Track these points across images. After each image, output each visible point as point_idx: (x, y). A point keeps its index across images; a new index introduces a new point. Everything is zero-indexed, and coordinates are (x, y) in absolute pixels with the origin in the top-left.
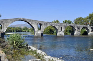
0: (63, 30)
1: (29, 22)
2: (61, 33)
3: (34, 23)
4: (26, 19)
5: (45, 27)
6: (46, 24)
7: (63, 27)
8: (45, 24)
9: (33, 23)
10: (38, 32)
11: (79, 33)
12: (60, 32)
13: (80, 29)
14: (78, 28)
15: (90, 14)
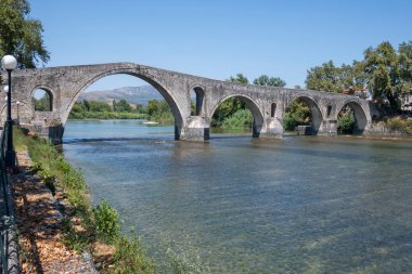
0: (279, 113)
1: (156, 80)
2: (272, 126)
3: (177, 85)
4: (147, 68)
5: (215, 102)
6: (219, 88)
7: (279, 103)
8: (215, 90)
9: (171, 85)
10: (189, 122)
11: (332, 125)
12: (269, 121)
13: (337, 112)
14: (329, 108)
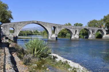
0: (78, 33)
1: (42, 25)
2: (76, 36)
3: (48, 26)
4: (40, 22)
5: (59, 30)
6: (60, 27)
7: (78, 30)
9: (46, 26)
10: (52, 35)
11: (94, 36)
12: (75, 35)
13: (95, 32)
14: (93, 31)
15: (105, 16)
